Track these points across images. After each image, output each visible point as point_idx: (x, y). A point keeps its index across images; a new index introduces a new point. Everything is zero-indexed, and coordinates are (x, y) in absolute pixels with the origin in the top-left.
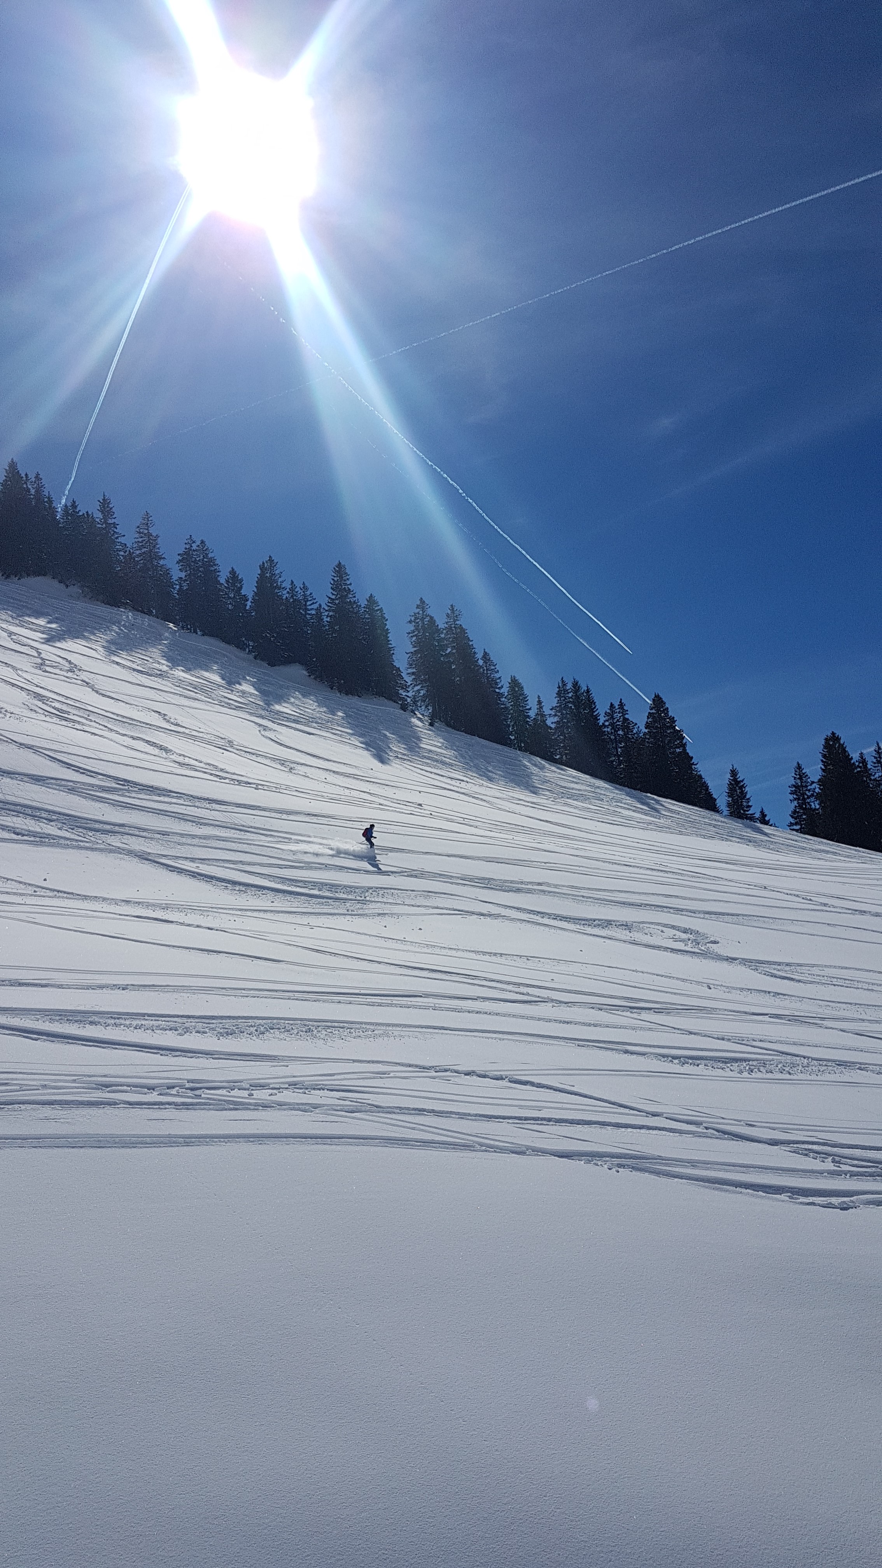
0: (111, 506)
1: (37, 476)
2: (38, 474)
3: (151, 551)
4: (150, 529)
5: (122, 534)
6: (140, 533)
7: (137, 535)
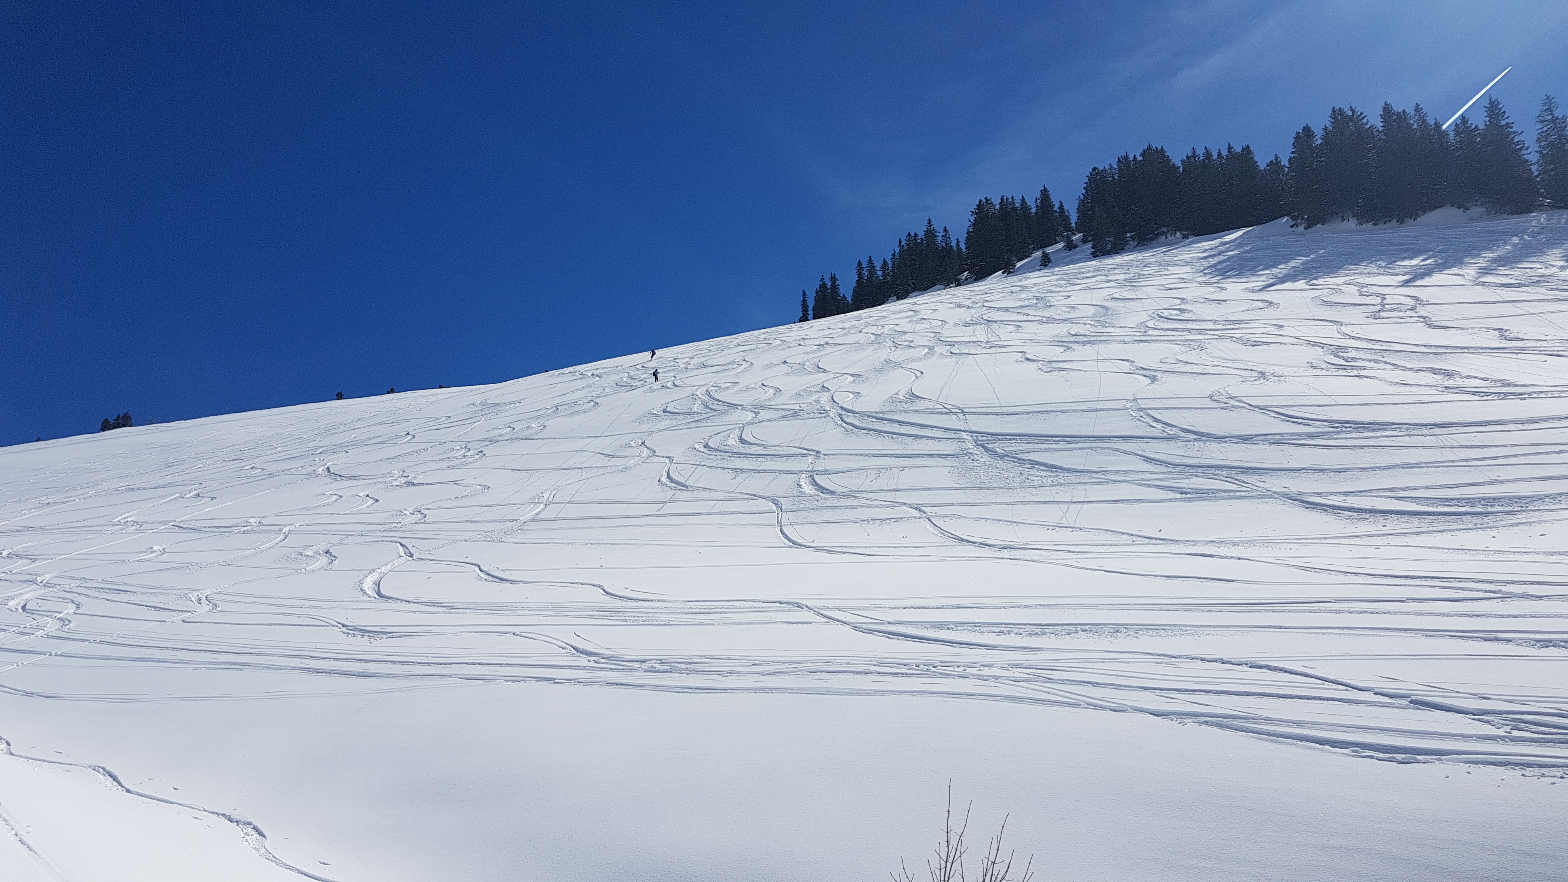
0: (1500, 106)
1: (1417, 109)
2: (1417, 105)
3: (1561, 136)
4: (1554, 112)
5: (1521, 131)
6: (1542, 122)
7: (1540, 125)
